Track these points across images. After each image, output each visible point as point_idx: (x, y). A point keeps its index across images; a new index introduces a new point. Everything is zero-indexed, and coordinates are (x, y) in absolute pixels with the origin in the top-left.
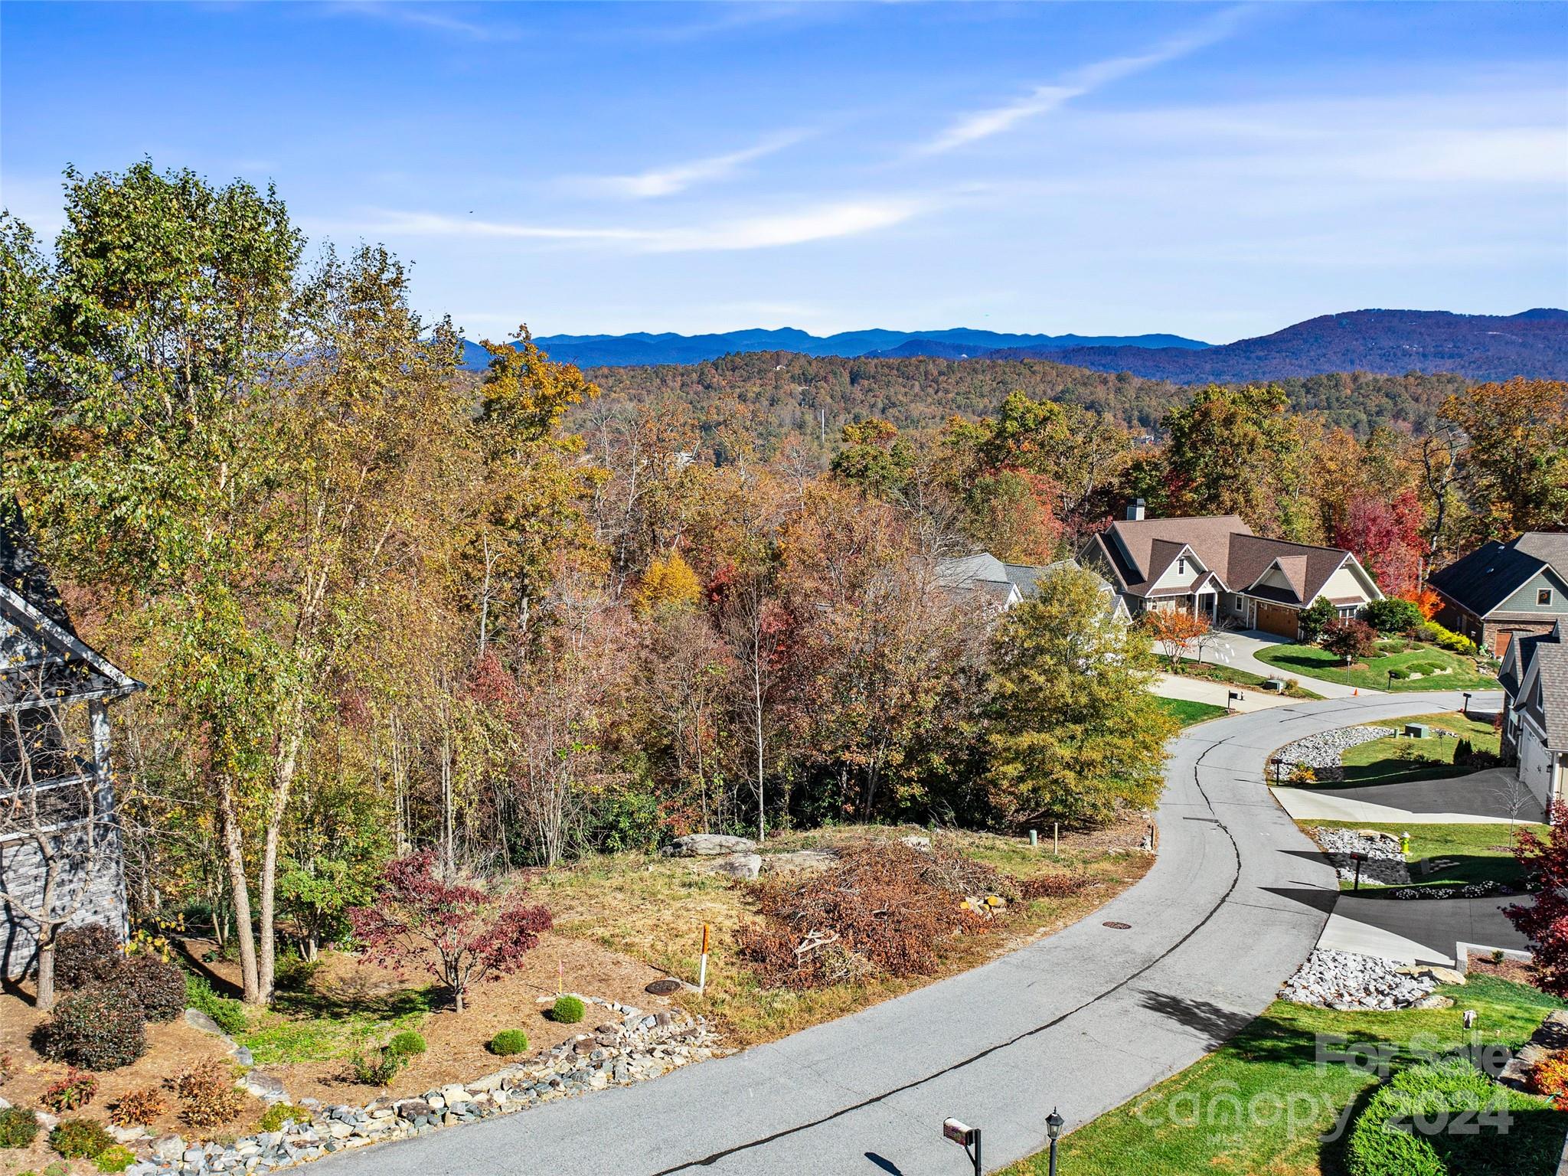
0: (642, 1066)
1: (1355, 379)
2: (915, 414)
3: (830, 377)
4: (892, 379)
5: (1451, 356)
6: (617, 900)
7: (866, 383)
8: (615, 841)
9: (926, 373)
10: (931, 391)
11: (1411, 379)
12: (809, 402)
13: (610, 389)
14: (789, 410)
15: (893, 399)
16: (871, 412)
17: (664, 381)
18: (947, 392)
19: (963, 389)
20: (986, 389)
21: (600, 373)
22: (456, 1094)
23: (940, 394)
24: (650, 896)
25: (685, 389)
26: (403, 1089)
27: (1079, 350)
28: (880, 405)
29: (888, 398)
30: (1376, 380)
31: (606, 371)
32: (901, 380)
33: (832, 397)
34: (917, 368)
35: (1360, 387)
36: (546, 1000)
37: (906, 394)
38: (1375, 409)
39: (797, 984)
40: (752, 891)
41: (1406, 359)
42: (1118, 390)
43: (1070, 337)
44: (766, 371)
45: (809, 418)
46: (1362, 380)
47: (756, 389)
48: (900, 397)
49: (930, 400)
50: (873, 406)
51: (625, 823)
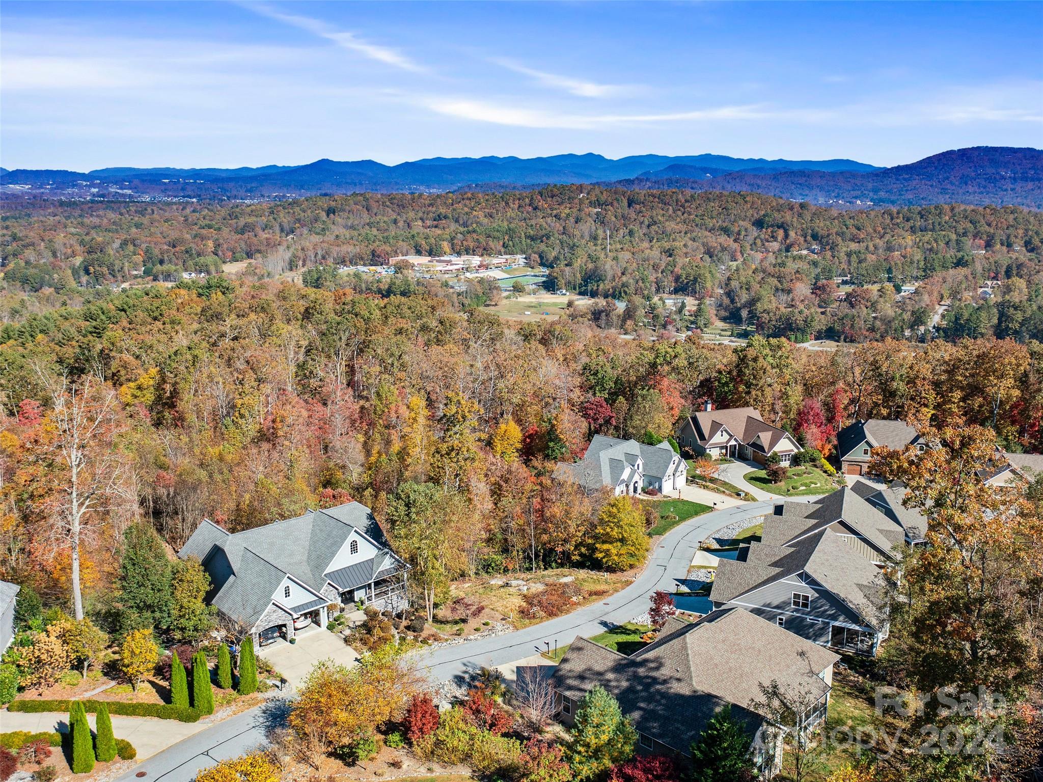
0: (500, 633)
1: (952, 209)
2: (669, 229)
3: (615, 204)
4: (655, 204)
5: (1032, 180)
6: (494, 599)
7: (638, 206)
8: (490, 570)
9: (677, 201)
10: (679, 213)
11: (988, 210)
12: (601, 220)
13: (472, 209)
14: (588, 226)
15: (655, 219)
16: (641, 227)
17: (507, 203)
18: (690, 214)
19: (700, 212)
20: (715, 213)
21: (466, 196)
22: (472, 637)
23: (685, 215)
24: (501, 598)
25: (521, 209)
26: (463, 636)
27: (785, 173)
28: (647, 223)
29: (652, 217)
30: (965, 210)
31: (469, 195)
32: (660, 205)
33: (615, 217)
34: (671, 197)
35: (954, 215)
36: (483, 622)
37: (663, 215)
38: (962, 231)
39: (530, 618)
40: (525, 596)
41: (1003, 182)
42: (800, 215)
43: (781, 161)
44: (573, 198)
45: (600, 232)
46: (956, 210)
47: (567, 211)
48: (660, 218)
49: (678, 220)
50: (642, 223)
51: (493, 565)
